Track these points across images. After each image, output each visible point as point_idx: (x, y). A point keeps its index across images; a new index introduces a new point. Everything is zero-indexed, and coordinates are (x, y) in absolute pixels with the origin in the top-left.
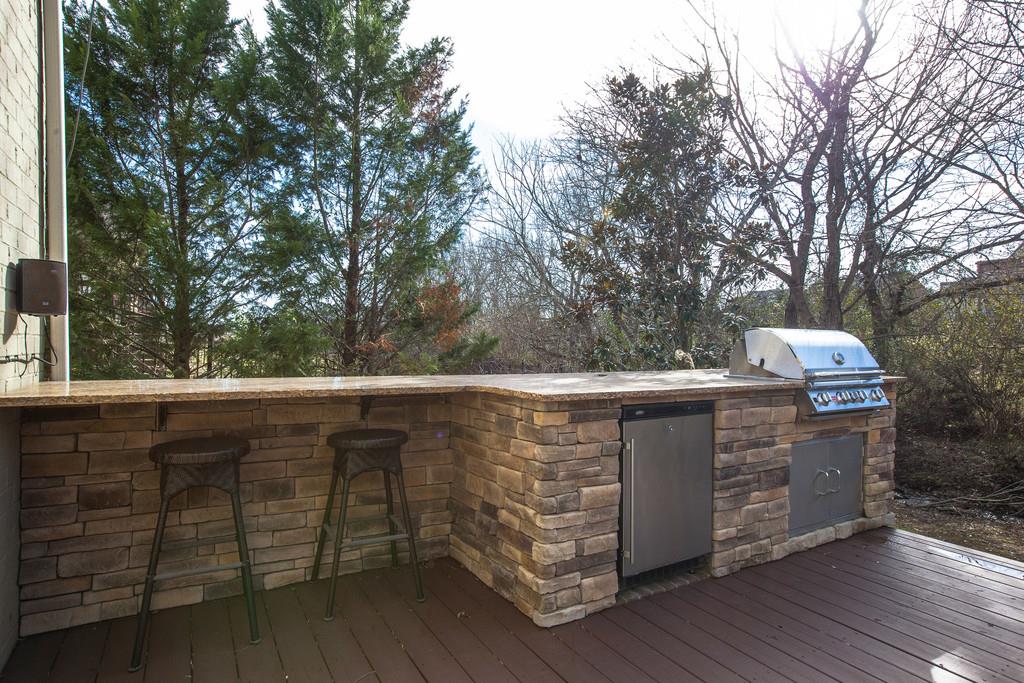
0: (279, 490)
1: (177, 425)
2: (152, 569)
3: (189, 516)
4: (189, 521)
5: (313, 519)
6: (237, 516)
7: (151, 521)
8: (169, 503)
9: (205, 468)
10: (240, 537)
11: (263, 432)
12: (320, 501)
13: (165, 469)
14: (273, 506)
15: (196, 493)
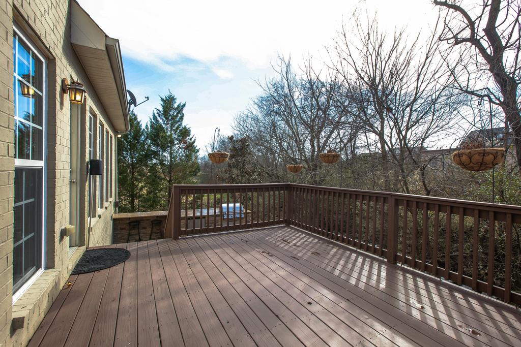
0: (145, 228)
1: (131, 220)
2: (128, 238)
3: (133, 231)
4: (133, 232)
5: (150, 232)
6: (139, 231)
7: (128, 232)
8: (130, 229)
9: (135, 225)
10: (139, 234)
11: (143, 220)
12: (151, 230)
13: (130, 225)
14: (144, 230)
15: (134, 228)
